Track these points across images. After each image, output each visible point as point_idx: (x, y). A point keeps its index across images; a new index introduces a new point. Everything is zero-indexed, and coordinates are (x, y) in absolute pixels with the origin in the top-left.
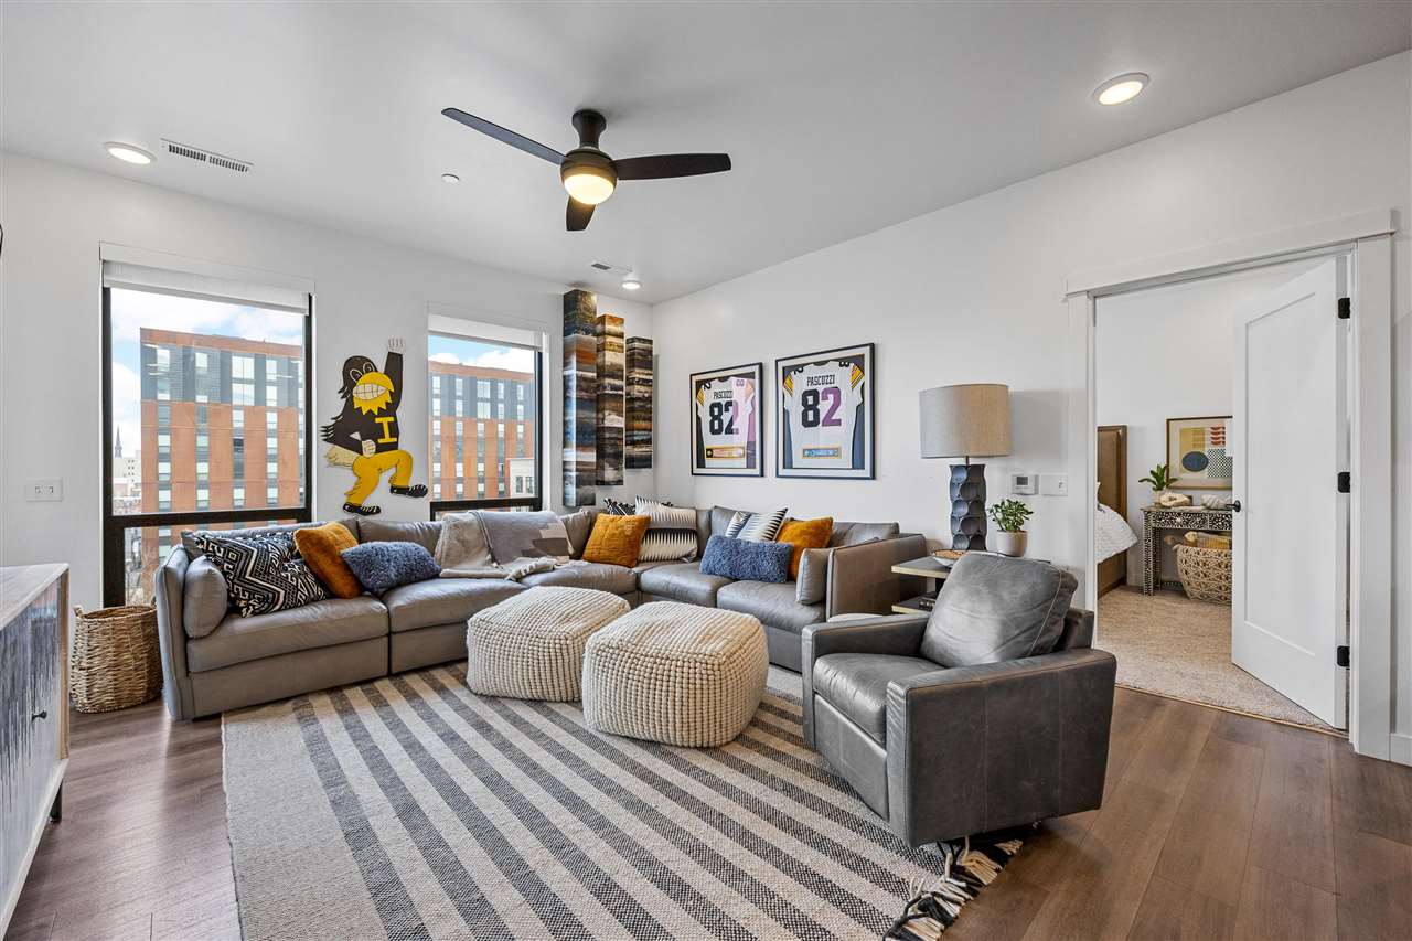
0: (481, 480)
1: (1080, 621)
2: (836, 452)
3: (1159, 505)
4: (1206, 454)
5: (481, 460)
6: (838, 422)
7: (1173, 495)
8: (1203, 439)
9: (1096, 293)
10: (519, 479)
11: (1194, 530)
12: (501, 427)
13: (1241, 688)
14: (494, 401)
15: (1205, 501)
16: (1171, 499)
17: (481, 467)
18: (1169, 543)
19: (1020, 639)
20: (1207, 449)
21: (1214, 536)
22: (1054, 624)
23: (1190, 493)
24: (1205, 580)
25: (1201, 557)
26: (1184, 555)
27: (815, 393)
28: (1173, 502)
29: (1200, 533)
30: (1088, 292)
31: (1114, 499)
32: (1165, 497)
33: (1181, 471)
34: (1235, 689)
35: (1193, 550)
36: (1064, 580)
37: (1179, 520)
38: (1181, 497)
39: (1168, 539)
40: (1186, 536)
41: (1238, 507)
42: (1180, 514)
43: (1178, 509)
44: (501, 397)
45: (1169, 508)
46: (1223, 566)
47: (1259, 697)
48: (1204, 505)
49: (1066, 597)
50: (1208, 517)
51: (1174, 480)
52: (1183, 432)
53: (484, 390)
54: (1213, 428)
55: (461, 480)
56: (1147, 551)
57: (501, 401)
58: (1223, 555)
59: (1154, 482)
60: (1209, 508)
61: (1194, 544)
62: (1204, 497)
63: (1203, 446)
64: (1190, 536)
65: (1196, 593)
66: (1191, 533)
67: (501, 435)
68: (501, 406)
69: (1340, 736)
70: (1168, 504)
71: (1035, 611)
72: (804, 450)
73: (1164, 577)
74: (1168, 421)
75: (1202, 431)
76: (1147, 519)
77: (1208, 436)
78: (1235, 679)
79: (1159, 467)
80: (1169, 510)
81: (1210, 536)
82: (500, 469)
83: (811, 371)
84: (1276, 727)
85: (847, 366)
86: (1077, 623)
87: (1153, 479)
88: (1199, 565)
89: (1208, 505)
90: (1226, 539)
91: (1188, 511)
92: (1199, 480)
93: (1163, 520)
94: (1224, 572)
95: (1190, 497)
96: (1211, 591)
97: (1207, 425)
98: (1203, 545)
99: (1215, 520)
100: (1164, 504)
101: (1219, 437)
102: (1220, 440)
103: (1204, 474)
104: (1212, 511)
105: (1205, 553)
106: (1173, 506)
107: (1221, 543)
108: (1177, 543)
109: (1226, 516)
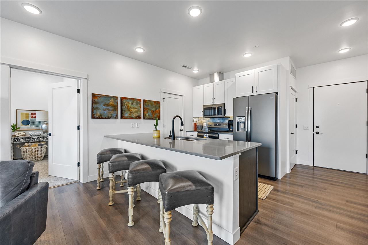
1: (35, 176)
3: (14, 136)
8: (28, 116)
9: (12, 67)
11: (27, 142)
13: (55, 180)
15: (30, 134)
16: (19, 134)
18: (19, 147)
19: (15, 190)
20: (30, 119)
21: (34, 143)
22: (28, 180)
23: (25, 132)
24: (31, 156)
25: (30, 150)
26: (24, 150)
28: (20, 135)
29: (30, 143)
30: (9, 65)
32: (17, 133)
33: (21, 125)
34: (53, 181)
35: (27, 148)
36: (30, 164)
37: (22, 140)
38: (22, 133)
41: (50, 135)
42: (22, 138)
43: (22, 137)
45: (19, 137)
46: (37, 151)
47: (60, 181)
49: (31, 169)
51: (19, 128)
52: (22, 114)
54: (31, 113)
58: (36, 148)
61: (28, 146)
62: (30, 132)
63: (28, 118)
64: (26, 144)
66: (27, 143)
69: (78, 182)
70: (19, 135)
71: (20, 178)
74: (17, 110)
75: (28, 114)
77: (30, 115)
78: (52, 179)
79: (13, 124)
81: (32, 143)
84: (67, 186)
86: (34, 177)
87: (12, 128)
88: (29, 152)
89: (31, 135)
90: (37, 144)
91: (25, 137)
92: (27, 128)
93: (17, 141)
94: (37, 152)
95: (25, 133)
96: (33, 158)
97: (30, 112)
98: (30, 146)
99: (34, 139)
100: (16, 135)
101: (34, 116)
102: (34, 117)
103: (29, 126)
104: (33, 137)
105: (31, 148)
106: (20, 136)
107: (36, 145)
108: (21, 147)
109: (37, 137)
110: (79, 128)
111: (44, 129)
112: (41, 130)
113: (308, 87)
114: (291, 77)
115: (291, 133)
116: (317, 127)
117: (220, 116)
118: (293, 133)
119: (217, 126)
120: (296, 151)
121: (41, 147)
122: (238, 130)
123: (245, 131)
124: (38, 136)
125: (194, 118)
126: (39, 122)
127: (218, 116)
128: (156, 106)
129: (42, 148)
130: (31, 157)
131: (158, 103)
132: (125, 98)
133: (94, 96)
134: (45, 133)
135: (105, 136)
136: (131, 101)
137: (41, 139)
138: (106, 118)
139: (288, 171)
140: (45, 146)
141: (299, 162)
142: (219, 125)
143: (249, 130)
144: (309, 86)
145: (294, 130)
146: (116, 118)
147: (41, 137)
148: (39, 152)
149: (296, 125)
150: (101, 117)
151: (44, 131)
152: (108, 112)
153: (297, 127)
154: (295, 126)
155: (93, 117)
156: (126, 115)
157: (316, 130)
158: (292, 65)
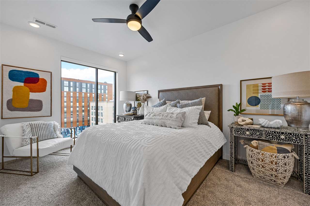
0: (83, 107)
3: (237, 123)
4: (259, 97)
5: (83, 102)
7: (244, 119)
8: (258, 90)
10: (92, 107)
12: (88, 95)
14: (87, 88)
15: (261, 123)
16: (243, 121)
17: (83, 104)
18: (242, 143)
20: (260, 95)
21: (268, 144)
23: (252, 117)
24: (263, 169)
25: (260, 156)
26: (251, 153)
28: (244, 123)
29: (260, 142)
31: (216, 120)
32: (240, 119)
33: (247, 106)
35: (256, 151)
37: (248, 133)
38: (248, 120)
39: (242, 142)
40: (252, 142)
42: (248, 130)
43: (247, 127)
44: (88, 87)
45: (242, 125)
46: (274, 163)
48: (260, 125)
50: (264, 132)
51: (244, 110)
52: (248, 86)
53: (84, 85)
54: (263, 84)
55: (78, 107)
56: (231, 148)
57: (89, 88)
58: (274, 157)
59: (234, 111)
60: (263, 127)
61: (257, 148)
62: (260, 120)
63: (258, 93)
64: (254, 143)
65: (257, 175)
66: (255, 141)
67: (88, 96)
68: (88, 89)
70: (242, 123)
73: (240, 157)
74: (241, 81)
75: (256, 86)
76: (231, 131)
77: (260, 88)
79: (237, 104)
80: (242, 127)
82: (88, 104)
87: (234, 110)
88: (259, 160)
89: (263, 125)
90: (275, 146)
91: (252, 128)
92: (257, 110)
93: (239, 132)
94: (274, 166)
95: (252, 119)
96: (266, 175)
97: (260, 83)
98: (261, 149)
99: (268, 134)
100: (239, 123)
101: (267, 88)
102: (267, 90)
103: (258, 107)
104: (266, 129)
105: (263, 154)
106: (244, 125)
107: (272, 149)
108: (246, 144)
109: (275, 132)
111: (290, 115)
112: (281, 116)
121: (285, 157)
124: (277, 130)
126: (279, 99)
129: (286, 159)
130: (263, 173)
134: (293, 126)
137: (283, 137)
140: (292, 156)
147: (282, 133)
148: (279, 166)
151: (288, 119)
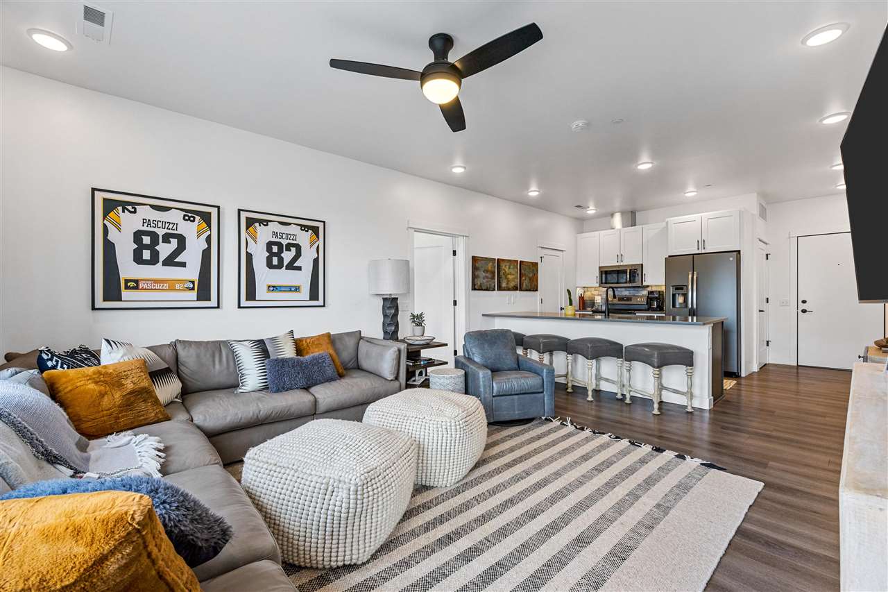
2: (297, 289)
6: (299, 268)
27: (279, 245)
72: (269, 287)
83: (274, 227)
85: (307, 231)
110: (455, 303)
113: (787, 236)
114: (760, 221)
115: (760, 311)
116: (804, 302)
117: (634, 285)
118: (762, 311)
119: (625, 301)
120: (768, 342)
122: (674, 306)
123: (686, 306)
125: (578, 289)
127: (630, 285)
128: (533, 270)
131: (535, 265)
132: (503, 260)
133: (474, 258)
135: (483, 315)
136: (508, 264)
138: (485, 290)
139: (755, 369)
141: (771, 360)
142: (629, 299)
143: (695, 306)
144: (789, 235)
145: (765, 306)
146: (494, 290)
149: (767, 299)
150: (481, 289)
152: (488, 282)
153: (769, 302)
154: (765, 300)
155: (474, 288)
156: (504, 285)
157: (802, 306)
158: (760, 204)
